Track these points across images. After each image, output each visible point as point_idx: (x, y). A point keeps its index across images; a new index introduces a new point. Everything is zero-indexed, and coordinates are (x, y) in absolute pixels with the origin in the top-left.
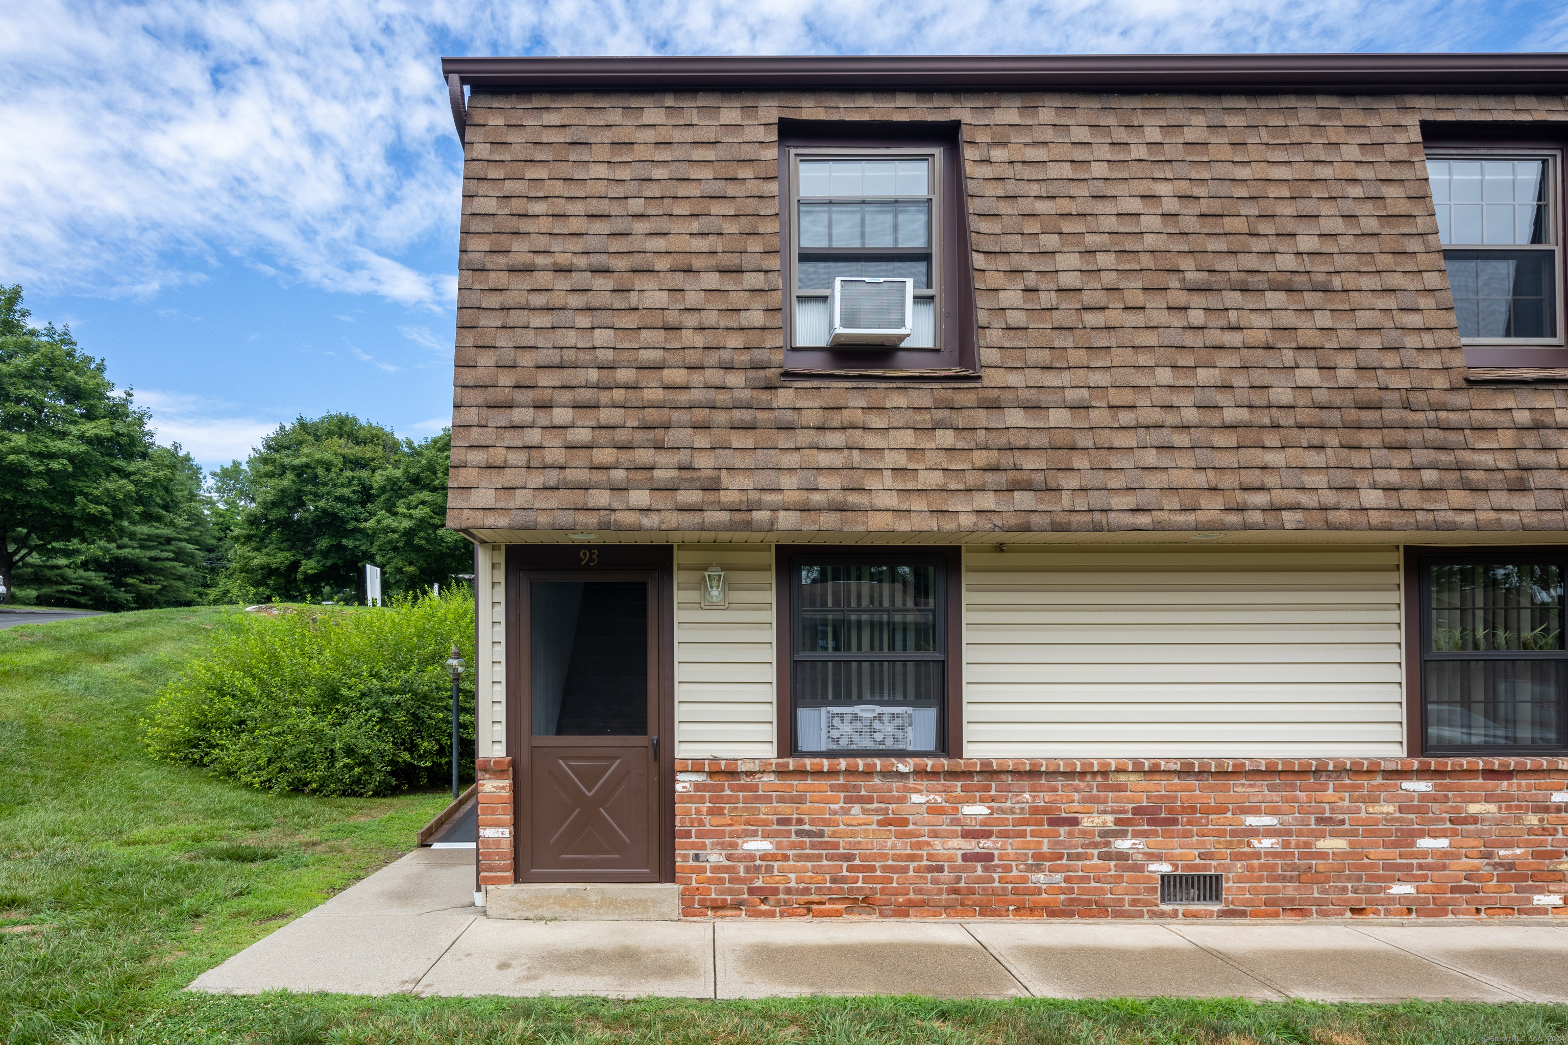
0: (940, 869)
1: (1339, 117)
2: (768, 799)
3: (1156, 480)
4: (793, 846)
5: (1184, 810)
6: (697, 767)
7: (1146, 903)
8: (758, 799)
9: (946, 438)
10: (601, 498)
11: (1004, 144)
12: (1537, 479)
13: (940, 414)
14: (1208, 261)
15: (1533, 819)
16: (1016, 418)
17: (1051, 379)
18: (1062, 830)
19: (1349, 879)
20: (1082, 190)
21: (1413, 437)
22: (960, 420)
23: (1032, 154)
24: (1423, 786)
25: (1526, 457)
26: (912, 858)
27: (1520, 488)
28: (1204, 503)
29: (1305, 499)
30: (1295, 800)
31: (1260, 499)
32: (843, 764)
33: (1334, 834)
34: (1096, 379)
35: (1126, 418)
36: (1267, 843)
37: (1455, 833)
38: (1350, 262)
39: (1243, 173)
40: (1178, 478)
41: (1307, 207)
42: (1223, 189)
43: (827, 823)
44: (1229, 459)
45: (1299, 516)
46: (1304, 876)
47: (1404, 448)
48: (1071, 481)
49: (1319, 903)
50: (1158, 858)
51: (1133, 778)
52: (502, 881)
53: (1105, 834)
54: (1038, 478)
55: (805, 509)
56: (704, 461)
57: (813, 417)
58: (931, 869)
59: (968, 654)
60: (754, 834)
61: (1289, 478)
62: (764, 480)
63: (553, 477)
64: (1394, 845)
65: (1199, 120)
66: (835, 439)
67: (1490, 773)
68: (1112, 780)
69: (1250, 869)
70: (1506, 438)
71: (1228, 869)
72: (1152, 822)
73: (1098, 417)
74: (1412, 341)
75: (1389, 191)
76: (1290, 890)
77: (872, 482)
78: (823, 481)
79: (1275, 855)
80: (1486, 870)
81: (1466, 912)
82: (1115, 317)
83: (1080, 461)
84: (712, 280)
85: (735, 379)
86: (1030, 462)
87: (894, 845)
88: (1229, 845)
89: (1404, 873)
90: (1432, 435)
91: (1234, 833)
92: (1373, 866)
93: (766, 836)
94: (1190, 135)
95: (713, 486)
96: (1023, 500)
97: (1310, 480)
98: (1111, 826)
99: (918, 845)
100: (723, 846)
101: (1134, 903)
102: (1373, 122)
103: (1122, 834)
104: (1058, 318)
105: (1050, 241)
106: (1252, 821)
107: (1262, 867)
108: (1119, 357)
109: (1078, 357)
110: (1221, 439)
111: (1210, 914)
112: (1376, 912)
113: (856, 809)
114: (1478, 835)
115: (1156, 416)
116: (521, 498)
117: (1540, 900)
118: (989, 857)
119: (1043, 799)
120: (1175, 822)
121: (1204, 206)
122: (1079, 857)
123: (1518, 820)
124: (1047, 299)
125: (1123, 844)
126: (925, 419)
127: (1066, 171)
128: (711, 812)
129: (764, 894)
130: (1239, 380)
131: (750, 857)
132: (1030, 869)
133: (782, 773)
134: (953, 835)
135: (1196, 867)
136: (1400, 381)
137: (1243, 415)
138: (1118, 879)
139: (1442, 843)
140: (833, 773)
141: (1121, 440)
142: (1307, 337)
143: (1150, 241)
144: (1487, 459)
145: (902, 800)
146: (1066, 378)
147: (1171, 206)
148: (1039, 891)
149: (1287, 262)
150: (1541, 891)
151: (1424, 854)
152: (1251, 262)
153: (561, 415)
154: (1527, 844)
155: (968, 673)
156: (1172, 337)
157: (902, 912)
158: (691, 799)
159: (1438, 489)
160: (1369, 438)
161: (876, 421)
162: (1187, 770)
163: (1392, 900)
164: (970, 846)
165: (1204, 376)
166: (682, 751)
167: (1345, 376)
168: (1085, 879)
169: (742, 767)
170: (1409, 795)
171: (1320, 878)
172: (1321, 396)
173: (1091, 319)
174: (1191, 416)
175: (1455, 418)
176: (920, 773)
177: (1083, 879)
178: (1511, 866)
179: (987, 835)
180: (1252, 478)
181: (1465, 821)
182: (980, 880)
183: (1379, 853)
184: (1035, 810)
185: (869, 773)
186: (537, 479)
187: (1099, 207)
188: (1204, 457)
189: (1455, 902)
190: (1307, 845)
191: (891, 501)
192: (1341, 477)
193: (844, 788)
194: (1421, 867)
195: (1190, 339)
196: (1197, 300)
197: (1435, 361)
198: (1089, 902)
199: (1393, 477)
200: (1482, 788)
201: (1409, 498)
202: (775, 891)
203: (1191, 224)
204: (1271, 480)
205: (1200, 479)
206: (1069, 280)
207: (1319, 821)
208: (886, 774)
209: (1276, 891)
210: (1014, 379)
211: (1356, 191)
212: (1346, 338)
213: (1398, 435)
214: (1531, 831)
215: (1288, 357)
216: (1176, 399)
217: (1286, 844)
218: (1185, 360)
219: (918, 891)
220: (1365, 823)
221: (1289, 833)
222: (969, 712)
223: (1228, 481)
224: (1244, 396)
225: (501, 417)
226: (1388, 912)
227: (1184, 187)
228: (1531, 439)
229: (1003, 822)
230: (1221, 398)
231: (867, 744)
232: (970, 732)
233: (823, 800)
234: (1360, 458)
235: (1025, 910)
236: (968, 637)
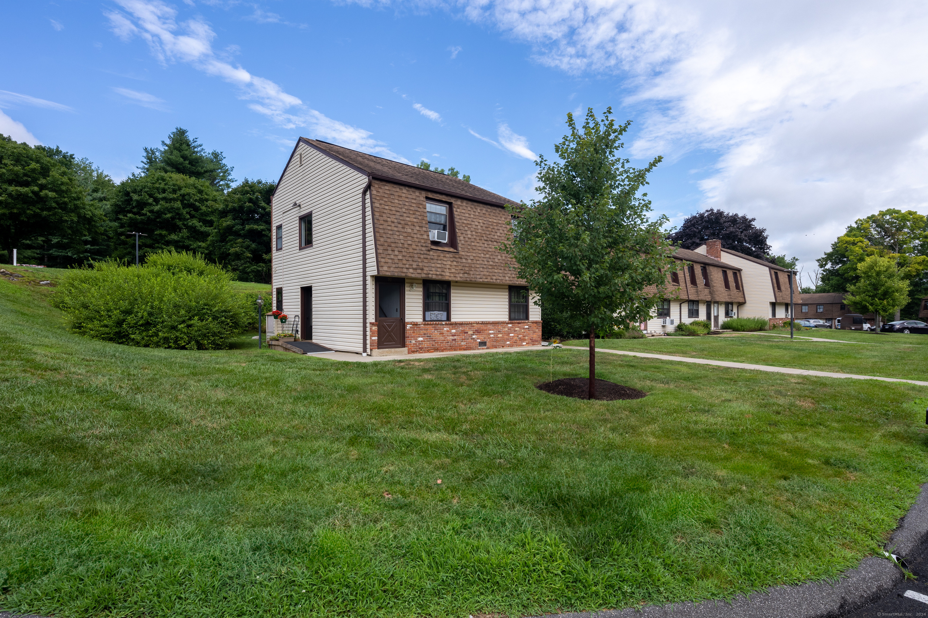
2: (421, 330)
3: (482, 273)
4: (426, 339)
5: (482, 330)
6: (410, 324)
9: (455, 263)
10: (405, 270)
11: (459, 208)
13: (454, 259)
16: (464, 261)
17: (468, 254)
18: (465, 334)
19: (502, 341)
20: (470, 219)
22: (456, 260)
23: (463, 211)
24: (510, 325)
26: (445, 341)
28: (488, 278)
30: (496, 328)
33: (500, 334)
34: (474, 255)
35: (478, 262)
36: (492, 336)
37: (514, 333)
39: (490, 220)
40: (485, 273)
41: (498, 228)
42: (488, 223)
43: (431, 334)
44: (491, 271)
45: (499, 280)
46: (497, 341)
48: (471, 273)
49: (498, 345)
50: (478, 339)
51: (475, 325)
52: (375, 349)
53: (471, 335)
54: (468, 272)
55: (436, 275)
56: (420, 264)
57: (436, 257)
58: (447, 343)
59: (452, 302)
60: (420, 337)
62: (430, 268)
63: (397, 265)
64: (507, 335)
65: (485, 209)
66: (439, 262)
67: (517, 323)
68: (473, 325)
69: (490, 340)
71: (487, 340)
72: (478, 332)
73: (475, 261)
75: (508, 227)
76: (495, 343)
77: (445, 271)
78: (438, 270)
79: (493, 338)
80: (517, 339)
81: (515, 346)
82: (476, 244)
83: (473, 269)
84: (418, 228)
85: (423, 249)
86: (467, 269)
87: (442, 338)
88: (488, 336)
89: (508, 340)
91: (488, 334)
92: (505, 339)
93: (422, 337)
94: (483, 212)
95: (422, 269)
96: (466, 275)
97: (500, 275)
98: (472, 333)
99: (445, 338)
100: (414, 340)
101: (476, 347)
103: (474, 335)
104: (468, 243)
105: (466, 229)
106: (491, 332)
108: (477, 251)
109: (471, 250)
110: (489, 267)
111: (485, 348)
113: (435, 331)
114: (517, 333)
115: (481, 262)
116: (392, 269)
117: (523, 344)
118: (455, 340)
119: (463, 329)
120: (481, 332)
121: (486, 225)
122: (468, 339)
124: (467, 239)
125: (474, 337)
126: (452, 259)
127: (468, 215)
128: (412, 332)
129: (421, 348)
131: (419, 341)
132: (461, 342)
133: (424, 324)
134: (450, 336)
135: (483, 340)
137: (492, 263)
138: (473, 343)
139: (513, 335)
141: (478, 266)
143: (479, 231)
145: (442, 329)
146: (470, 254)
147: (481, 224)
148: (462, 346)
149: (496, 237)
150: (524, 342)
151: (511, 337)
152: (492, 236)
153: (396, 253)
154: (522, 335)
155: (452, 305)
157: (443, 351)
158: (408, 330)
159: (514, 277)
160: (506, 269)
161: (445, 259)
162: (483, 323)
163: (507, 344)
164: (453, 338)
165: (487, 256)
166: (407, 320)
167: (503, 258)
169: (418, 323)
170: (509, 327)
171: (499, 341)
173: (473, 244)
174: (486, 263)
176: (446, 324)
177: (468, 343)
178: (520, 338)
179: (455, 335)
181: (515, 331)
182: (454, 344)
183: (506, 337)
184: (461, 331)
185: (438, 324)
186: (394, 266)
187: (472, 223)
188: (488, 270)
189: (514, 344)
190: (497, 336)
192: (503, 275)
193: (432, 327)
194: (510, 339)
196: (486, 242)
198: (469, 347)
199: (509, 275)
200: (515, 326)
201: (511, 279)
202: (423, 348)
203: (485, 228)
205: (487, 274)
206: (469, 236)
207: (498, 331)
208: (440, 325)
209: (493, 344)
210: (463, 253)
214: (522, 332)
216: (484, 260)
217: (494, 336)
218: (485, 253)
219: (445, 347)
220: (504, 331)
221: (494, 333)
222: (452, 313)
223: (491, 274)
224: (492, 260)
225: (386, 252)
226: (506, 346)
227: (483, 221)
229: (457, 333)
230: (489, 260)
231: (435, 319)
232: (452, 316)
233: (431, 330)
234: (506, 272)
235: (460, 349)
236: (452, 298)
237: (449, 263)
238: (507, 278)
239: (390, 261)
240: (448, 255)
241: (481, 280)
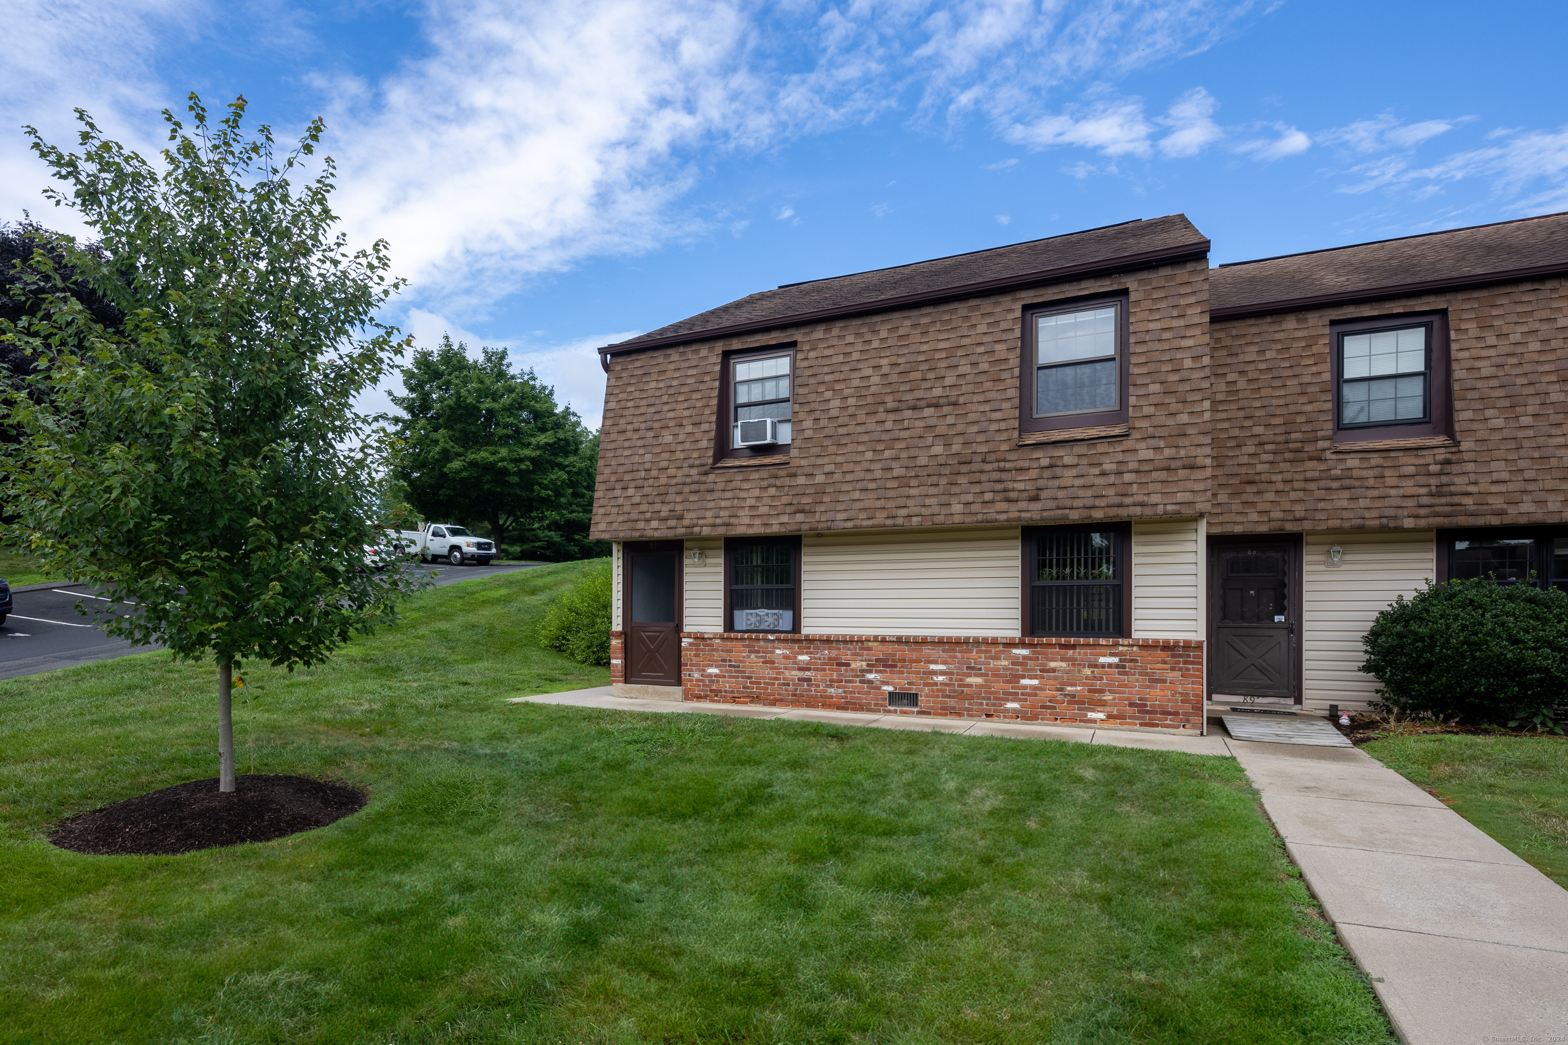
0: (788, 685)
1: (979, 310)
2: (717, 650)
3: (857, 505)
4: (727, 671)
5: (900, 661)
6: (689, 635)
7: (882, 705)
8: (714, 650)
9: (772, 491)
11: (814, 349)
12: (1043, 495)
13: (772, 481)
14: (898, 396)
15: (1088, 671)
16: (801, 480)
17: (820, 461)
18: (843, 668)
19: (984, 698)
20: (846, 368)
21: (984, 477)
22: (778, 483)
23: (827, 352)
24: (1024, 652)
25: (1041, 483)
26: (776, 679)
27: (1036, 498)
28: (878, 515)
29: (924, 511)
30: (955, 657)
31: (904, 512)
32: (746, 636)
33: (976, 675)
34: (839, 459)
35: (849, 477)
36: (941, 678)
37: (1042, 677)
38: (970, 388)
39: (924, 348)
40: (868, 504)
41: (952, 361)
42: (912, 358)
43: (741, 661)
44: (892, 494)
45: (919, 519)
46: (961, 696)
47: (979, 482)
48: (821, 508)
49: (968, 710)
50: (887, 683)
51: (875, 644)
52: (618, 682)
53: (862, 671)
54: (807, 508)
55: (714, 525)
56: (679, 508)
57: (720, 486)
58: (784, 684)
59: (805, 585)
60: (711, 666)
61: (918, 501)
63: (627, 517)
64: (1008, 682)
65: (908, 323)
66: (729, 495)
67: (1062, 646)
68: (865, 644)
69: (933, 691)
70: (1033, 474)
71: (921, 690)
72: (884, 666)
73: (837, 477)
74: (994, 427)
75: (999, 347)
76: (952, 702)
77: (741, 513)
78: (722, 513)
79: (945, 684)
80: (1060, 698)
81: (1049, 719)
82: (851, 429)
83: (826, 499)
84: (689, 429)
85: (694, 472)
86: (805, 500)
87: (769, 673)
88: (922, 678)
89: (1015, 697)
90: (996, 476)
91: (924, 673)
92: (996, 692)
93: (717, 667)
94: (901, 332)
95: (681, 518)
96: (800, 517)
97: (928, 501)
98: (865, 667)
99: (779, 673)
100: (700, 670)
101: (876, 705)
102: (998, 309)
103: (870, 672)
104: (827, 432)
105: (829, 395)
106: (933, 667)
107: (938, 690)
108: (850, 448)
109: (832, 449)
110: (889, 485)
111: (913, 712)
112: (999, 717)
113: (753, 656)
114: (1056, 678)
115: (862, 475)
116: (615, 526)
117: (1091, 715)
118: (809, 680)
119: (834, 653)
120: (895, 666)
121: (901, 369)
122: (850, 681)
123: (1079, 671)
124: (824, 423)
125: (870, 676)
126: (765, 483)
127: (841, 358)
128: (695, 655)
129: (716, 692)
130: (904, 455)
131: (710, 675)
132: (827, 686)
133: (722, 638)
134: (794, 669)
135: (905, 689)
136: (983, 449)
137: (902, 472)
138: (868, 693)
139: (1035, 682)
140: (742, 639)
141: (845, 487)
142: (941, 430)
143: (873, 389)
144: (1021, 486)
145: (773, 652)
146: (826, 460)
147: (885, 370)
148: (832, 697)
149: (938, 392)
150: (1093, 711)
151: (1025, 687)
152: (919, 394)
153: (631, 492)
154: (1084, 684)
155: (804, 594)
156: (876, 436)
157: (773, 703)
158: (687, 650)
159: (992, 502)
160: (963, 480)
161: (746, 486)
162: (899, 640)
163: (1007, 710)
164: (801, 674)
165: (887, 454)
166: (687, 629)
167: (956, 448)
168: (853, 692)
169: (706, 636)
170: (1017, 657)
171: (970, 697)
172: (942, 460)
173: (841, 431)
174: (878, 474)
175: (1008, 465)
176: (778, 640)
177: (851, 692)
178: (1074, 696)
179: (809, 669)
180: (901, 502)
181: (1048, 671)
182: (805, 690)
183: (999, 686)
184: (830, 659)
185: (758, 640)
187: (854, 375)
188: (881, 493)
189: (1042, 713)
190: (961, 680)
191: (746, 521)
192: (944, 499)
193: (748, 646)
194: (1022, 694)
195: (884, 437)
196: (892, 417)
197: (1004, 436)
198: (855, 704)
199: (970, 498)
200: (1058, 653)
201: (975, 508)
202: (720, 691)
203: (894, 378)
204: (910, 503)
205: (879, 504)
206: (834, 413)
207: (968, 668)
208: (766, 640)
209: (946, 703)
210: (804, 462)
211: (981, 349)
212: (960, 428)
213: (976, 477)
214: (1087, 678)
215: (929, 441)
216: (873, 467)
217: (951, 679)
218: (880, 447)
219: (779, 694)
220: (992, 670)
221: (952, 673)
222: (804, 613)
223: (891, 504)
224: (905, 462)
226: (1005, 717)
227: (894, 359)
228: (1047, 473)
229: (815, 664)
230: (894, 464)
231: (762, 627)
232: (804, 622)
233: (739, 652)
234: (955, 489)
235: (826, 706)
236: (804, 577)
237: (756, 493)
238: (957, 508)
239: (614, 510)
240: (755, 476)
241: (849, 524)
